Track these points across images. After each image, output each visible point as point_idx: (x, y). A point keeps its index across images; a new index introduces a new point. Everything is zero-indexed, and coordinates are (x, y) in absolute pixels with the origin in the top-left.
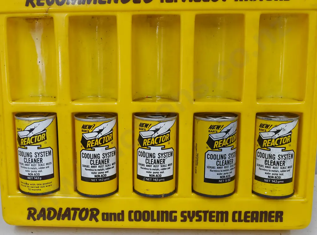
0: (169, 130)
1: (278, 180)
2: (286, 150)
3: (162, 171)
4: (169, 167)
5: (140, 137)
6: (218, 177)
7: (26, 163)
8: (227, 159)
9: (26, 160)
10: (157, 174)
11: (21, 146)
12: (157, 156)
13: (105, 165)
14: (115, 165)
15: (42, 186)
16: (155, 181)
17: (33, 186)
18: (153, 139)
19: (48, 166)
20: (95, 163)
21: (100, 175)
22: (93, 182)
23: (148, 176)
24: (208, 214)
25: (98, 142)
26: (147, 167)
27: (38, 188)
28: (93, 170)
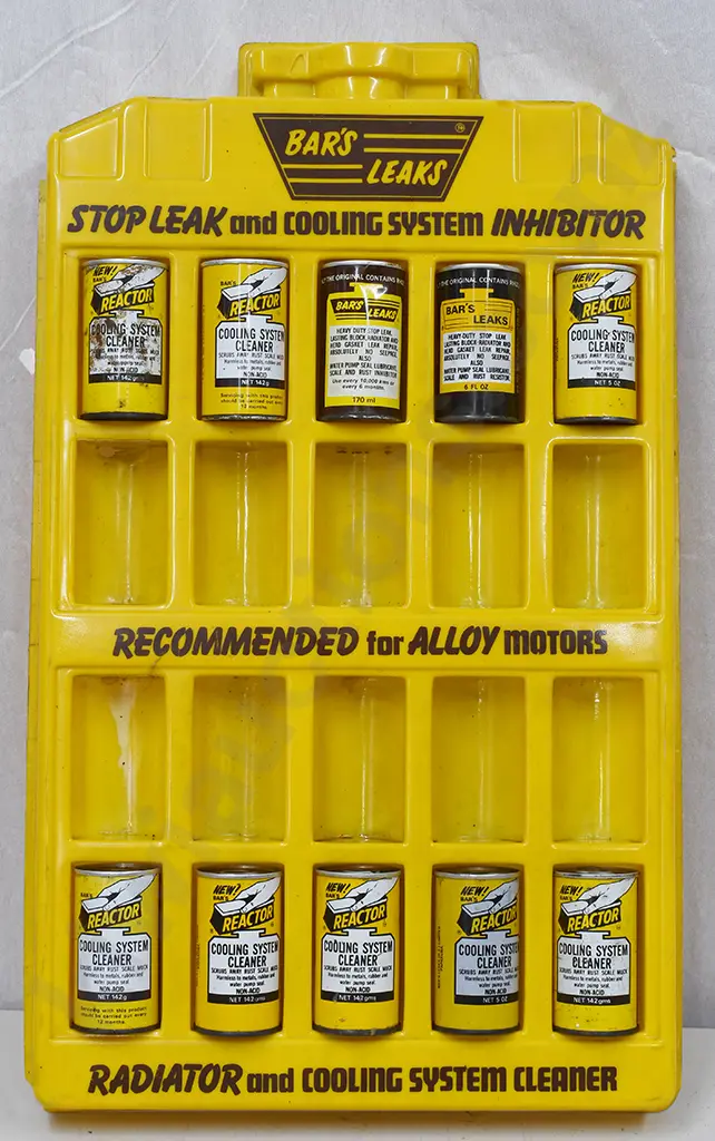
0: (385, 897)
1: (599, 998)
2: (612, 936)
3: (372, 980)
4: (385, 972)
5: (328, 910)
6: (481, 992)
7: (97, 965)
8: (498, 955)
9: (96, 959)
10: (361, 986)
11: (86, 930)
12: (361, 949)
13: (257, 968)
14: (276, 972)
15: (127, 1013)
16: (357, 1001)
17: (109, 1014)
18: (353, 914)
19: (140, 972)
20: (238, 964)
21: (248, 988)
22: (234, 1003)
23: (344, 991)
24: (465, 1075)
25: (245, 921)
26: (341, 973)
27: (118, 1019)
28: (233, 979)
